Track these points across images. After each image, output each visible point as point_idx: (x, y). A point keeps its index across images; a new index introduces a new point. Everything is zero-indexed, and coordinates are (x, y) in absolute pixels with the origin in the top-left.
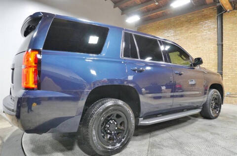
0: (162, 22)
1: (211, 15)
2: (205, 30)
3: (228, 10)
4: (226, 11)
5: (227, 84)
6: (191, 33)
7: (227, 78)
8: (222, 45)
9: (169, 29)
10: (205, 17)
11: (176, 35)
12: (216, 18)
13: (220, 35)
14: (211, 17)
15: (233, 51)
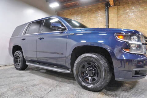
0: (73, 10)
1: (102, 8)
2: (98, 17)
3: (112, 6)
4: (111, 6)
6: (91, 18)
8: (108, 26)
9: (78, 14)
10: (99, 9)
11: (82, 19)
12: (105, 10)
13: (107, 20)
14: (102, 9)
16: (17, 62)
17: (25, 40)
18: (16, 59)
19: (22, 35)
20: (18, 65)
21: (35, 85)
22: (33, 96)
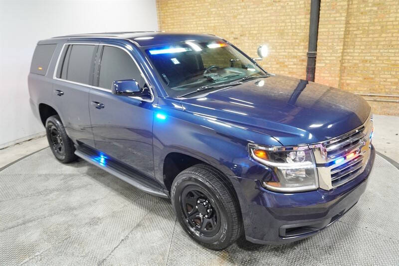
5: (322, 75)
7: (323, 65)
15: (337, 12)
16: (57, 143)
17: (62, 96)
18: (52, 135)
19: (55, 78)
20: (60, 149)
21: (94, 222)
22: (87, 255)
